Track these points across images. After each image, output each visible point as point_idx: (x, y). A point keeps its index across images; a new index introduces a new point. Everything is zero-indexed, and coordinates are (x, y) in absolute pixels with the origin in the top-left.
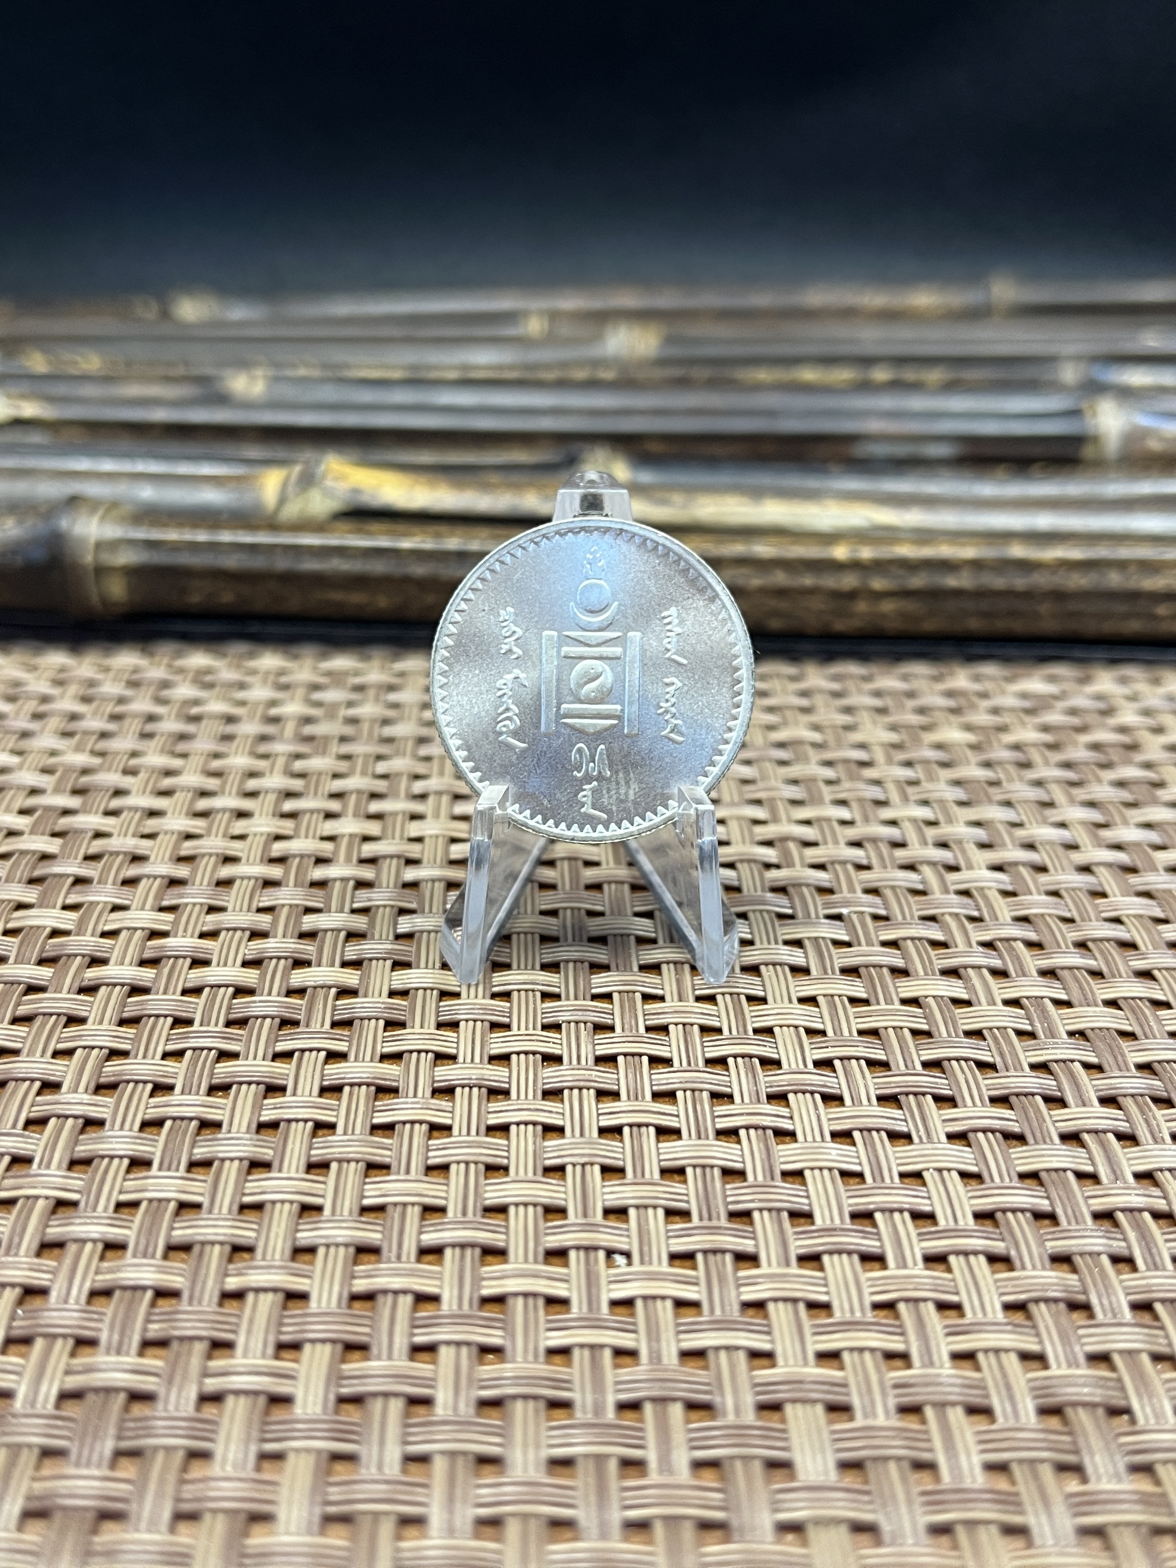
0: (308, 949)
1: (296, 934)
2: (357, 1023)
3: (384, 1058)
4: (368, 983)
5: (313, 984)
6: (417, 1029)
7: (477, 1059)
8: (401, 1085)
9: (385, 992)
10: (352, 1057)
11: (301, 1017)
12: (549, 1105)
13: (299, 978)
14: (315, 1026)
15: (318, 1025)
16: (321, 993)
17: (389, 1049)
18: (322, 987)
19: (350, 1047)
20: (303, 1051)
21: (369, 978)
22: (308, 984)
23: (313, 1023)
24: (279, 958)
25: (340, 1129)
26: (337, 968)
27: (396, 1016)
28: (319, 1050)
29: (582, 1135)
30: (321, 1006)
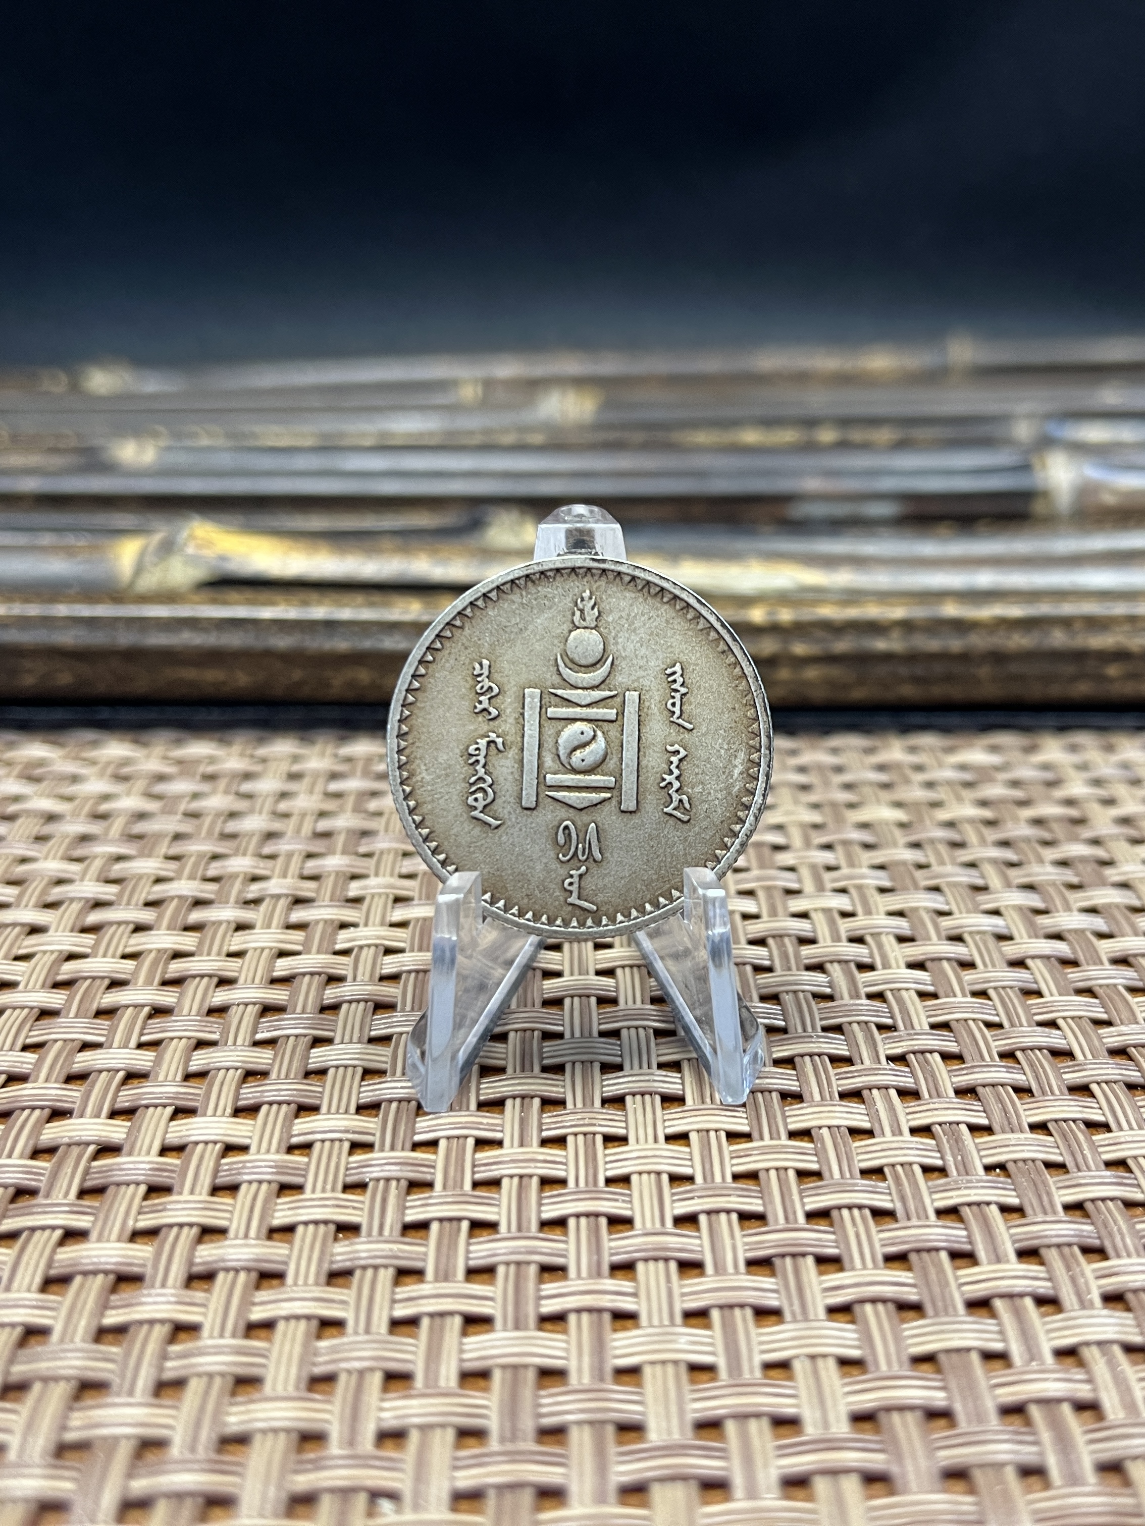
0: (72, 1095)
1: (63, 1077)
2: (111, 1190)
3: (136, 1235)
4: (136, 1138)
5: (66, 1140)
6: (186, 1196)
7: (253, 1233)
8: (148, 1271)
9: (156, 1147)
10: (94, 1235)
11: (42, 1186)
12: (334, 1293)
13: (53, 1132)
14: (58, 1196)
15: (61, 1196)
16: (75, 1150)
17: (144, 1223)
18: (78, 1144)
19: (94, 1223)
20: (33, 1230)
21: (139, 1131)
22: (60, 1141)
23: (54, 1193)
24: (33, 1108)
25: (55, 1336)
26: (103, 1119)
27: (161, 1179)
28: (53, 1228)
29: (367, 1331)
30: (70, 1171)
